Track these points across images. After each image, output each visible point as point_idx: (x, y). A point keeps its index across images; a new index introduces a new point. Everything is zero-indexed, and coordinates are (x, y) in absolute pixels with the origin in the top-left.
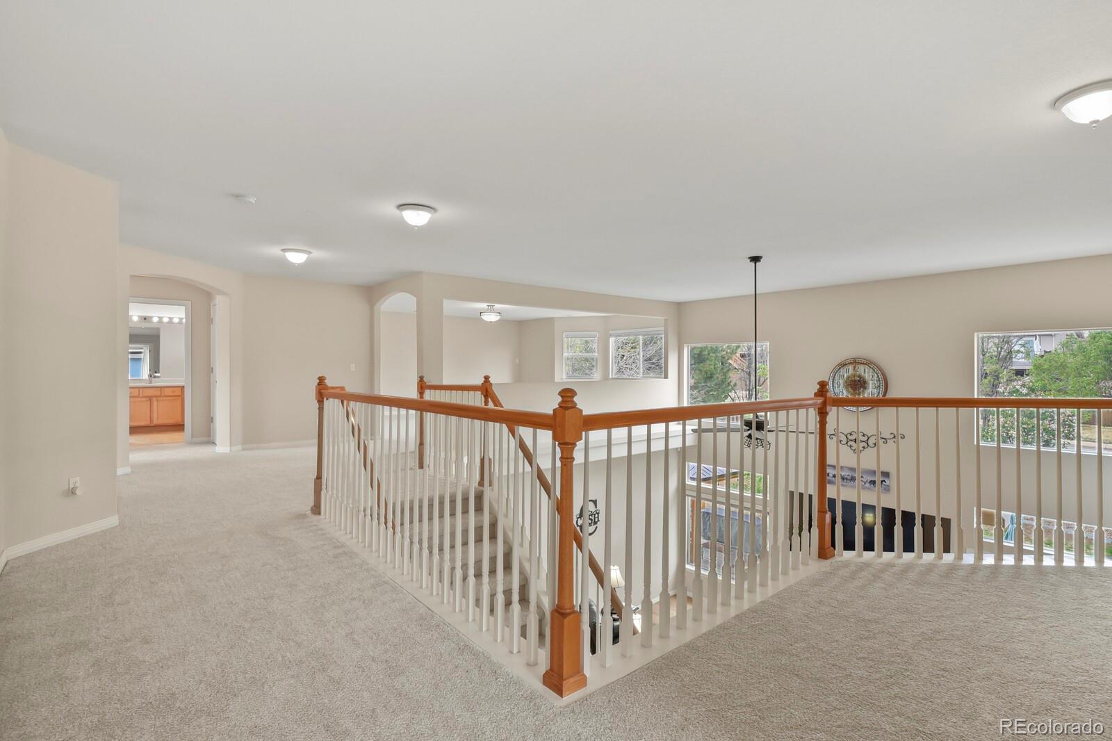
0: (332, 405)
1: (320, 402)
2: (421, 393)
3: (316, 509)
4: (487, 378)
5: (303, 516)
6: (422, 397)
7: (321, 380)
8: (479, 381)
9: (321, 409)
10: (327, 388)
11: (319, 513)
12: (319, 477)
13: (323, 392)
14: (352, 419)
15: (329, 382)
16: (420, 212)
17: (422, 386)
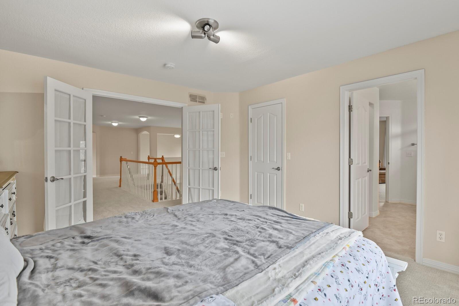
0: (124, 163)
1: (121, 162)
2: (149, 160)
3: (120, 186)
4: (163, 156)
5: (117, 187)
6: (149, 161)
7: (121, 157)
8: (161, 157)
9: (121, 163)
10: (122, 159)
11: (121, 187)
12: (121, 179)
13: (121, 159)
14: (128, 167)
15: (123, 157)
16: (144, 118)
17: (149, 158)
